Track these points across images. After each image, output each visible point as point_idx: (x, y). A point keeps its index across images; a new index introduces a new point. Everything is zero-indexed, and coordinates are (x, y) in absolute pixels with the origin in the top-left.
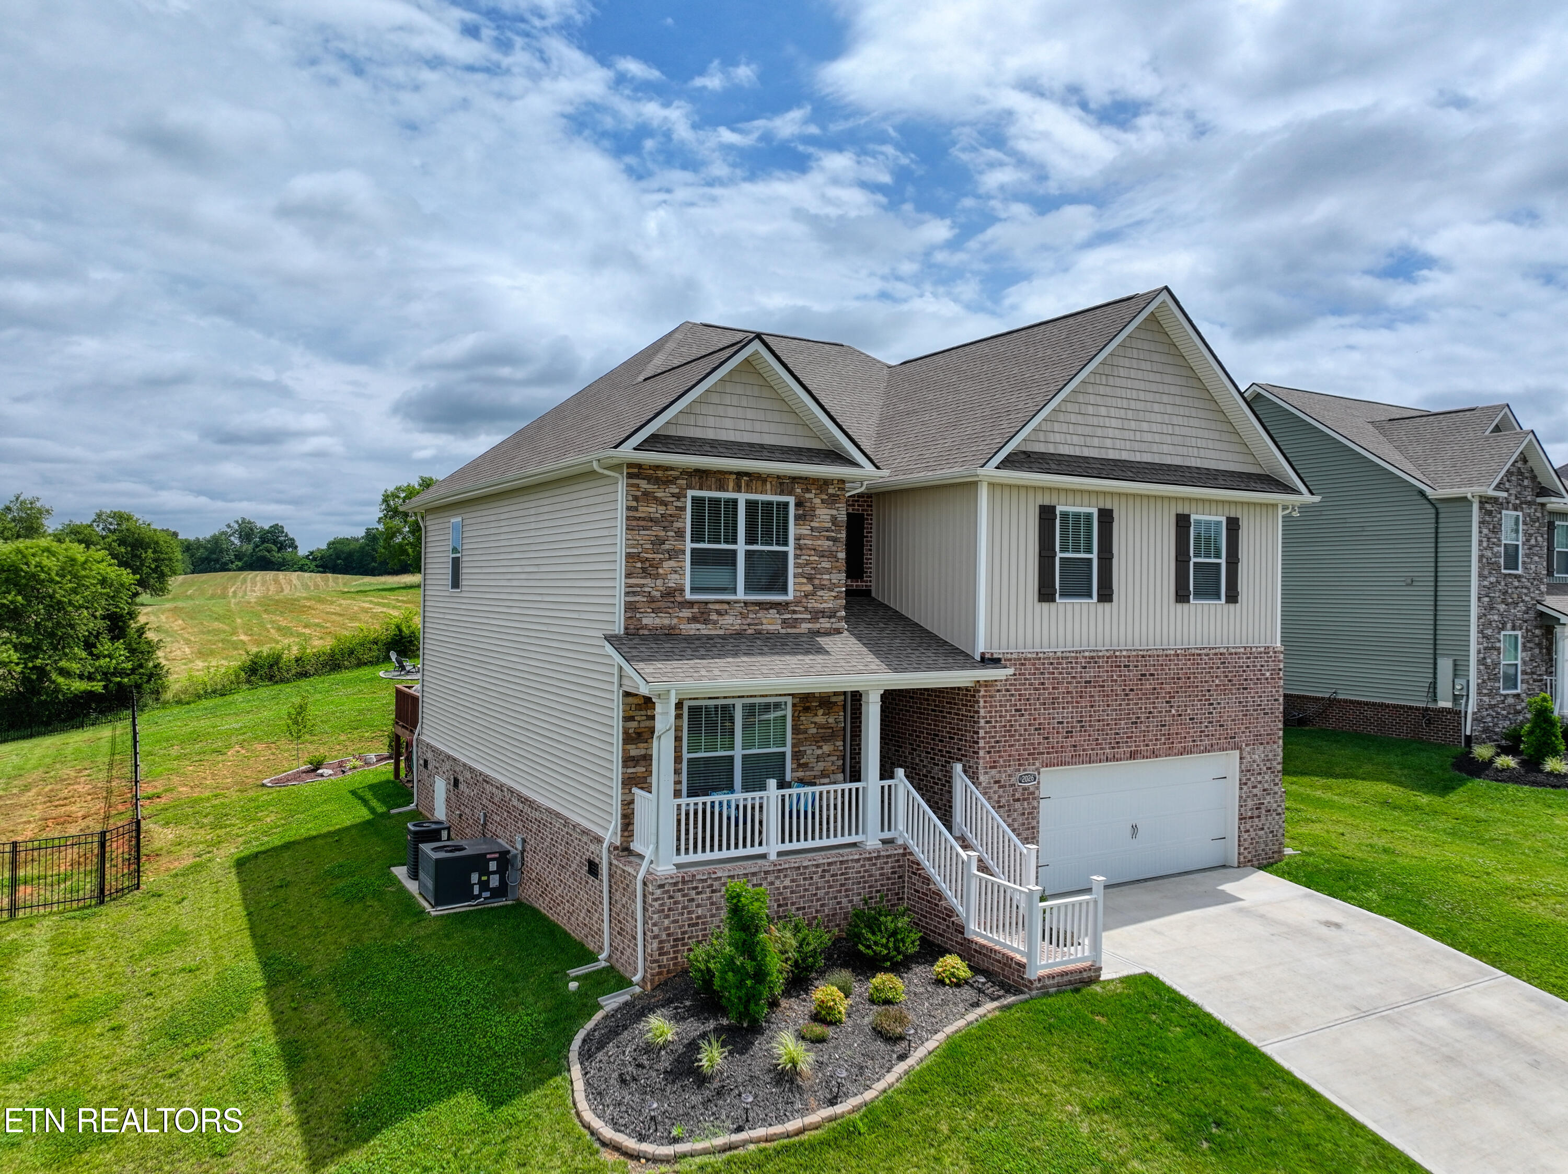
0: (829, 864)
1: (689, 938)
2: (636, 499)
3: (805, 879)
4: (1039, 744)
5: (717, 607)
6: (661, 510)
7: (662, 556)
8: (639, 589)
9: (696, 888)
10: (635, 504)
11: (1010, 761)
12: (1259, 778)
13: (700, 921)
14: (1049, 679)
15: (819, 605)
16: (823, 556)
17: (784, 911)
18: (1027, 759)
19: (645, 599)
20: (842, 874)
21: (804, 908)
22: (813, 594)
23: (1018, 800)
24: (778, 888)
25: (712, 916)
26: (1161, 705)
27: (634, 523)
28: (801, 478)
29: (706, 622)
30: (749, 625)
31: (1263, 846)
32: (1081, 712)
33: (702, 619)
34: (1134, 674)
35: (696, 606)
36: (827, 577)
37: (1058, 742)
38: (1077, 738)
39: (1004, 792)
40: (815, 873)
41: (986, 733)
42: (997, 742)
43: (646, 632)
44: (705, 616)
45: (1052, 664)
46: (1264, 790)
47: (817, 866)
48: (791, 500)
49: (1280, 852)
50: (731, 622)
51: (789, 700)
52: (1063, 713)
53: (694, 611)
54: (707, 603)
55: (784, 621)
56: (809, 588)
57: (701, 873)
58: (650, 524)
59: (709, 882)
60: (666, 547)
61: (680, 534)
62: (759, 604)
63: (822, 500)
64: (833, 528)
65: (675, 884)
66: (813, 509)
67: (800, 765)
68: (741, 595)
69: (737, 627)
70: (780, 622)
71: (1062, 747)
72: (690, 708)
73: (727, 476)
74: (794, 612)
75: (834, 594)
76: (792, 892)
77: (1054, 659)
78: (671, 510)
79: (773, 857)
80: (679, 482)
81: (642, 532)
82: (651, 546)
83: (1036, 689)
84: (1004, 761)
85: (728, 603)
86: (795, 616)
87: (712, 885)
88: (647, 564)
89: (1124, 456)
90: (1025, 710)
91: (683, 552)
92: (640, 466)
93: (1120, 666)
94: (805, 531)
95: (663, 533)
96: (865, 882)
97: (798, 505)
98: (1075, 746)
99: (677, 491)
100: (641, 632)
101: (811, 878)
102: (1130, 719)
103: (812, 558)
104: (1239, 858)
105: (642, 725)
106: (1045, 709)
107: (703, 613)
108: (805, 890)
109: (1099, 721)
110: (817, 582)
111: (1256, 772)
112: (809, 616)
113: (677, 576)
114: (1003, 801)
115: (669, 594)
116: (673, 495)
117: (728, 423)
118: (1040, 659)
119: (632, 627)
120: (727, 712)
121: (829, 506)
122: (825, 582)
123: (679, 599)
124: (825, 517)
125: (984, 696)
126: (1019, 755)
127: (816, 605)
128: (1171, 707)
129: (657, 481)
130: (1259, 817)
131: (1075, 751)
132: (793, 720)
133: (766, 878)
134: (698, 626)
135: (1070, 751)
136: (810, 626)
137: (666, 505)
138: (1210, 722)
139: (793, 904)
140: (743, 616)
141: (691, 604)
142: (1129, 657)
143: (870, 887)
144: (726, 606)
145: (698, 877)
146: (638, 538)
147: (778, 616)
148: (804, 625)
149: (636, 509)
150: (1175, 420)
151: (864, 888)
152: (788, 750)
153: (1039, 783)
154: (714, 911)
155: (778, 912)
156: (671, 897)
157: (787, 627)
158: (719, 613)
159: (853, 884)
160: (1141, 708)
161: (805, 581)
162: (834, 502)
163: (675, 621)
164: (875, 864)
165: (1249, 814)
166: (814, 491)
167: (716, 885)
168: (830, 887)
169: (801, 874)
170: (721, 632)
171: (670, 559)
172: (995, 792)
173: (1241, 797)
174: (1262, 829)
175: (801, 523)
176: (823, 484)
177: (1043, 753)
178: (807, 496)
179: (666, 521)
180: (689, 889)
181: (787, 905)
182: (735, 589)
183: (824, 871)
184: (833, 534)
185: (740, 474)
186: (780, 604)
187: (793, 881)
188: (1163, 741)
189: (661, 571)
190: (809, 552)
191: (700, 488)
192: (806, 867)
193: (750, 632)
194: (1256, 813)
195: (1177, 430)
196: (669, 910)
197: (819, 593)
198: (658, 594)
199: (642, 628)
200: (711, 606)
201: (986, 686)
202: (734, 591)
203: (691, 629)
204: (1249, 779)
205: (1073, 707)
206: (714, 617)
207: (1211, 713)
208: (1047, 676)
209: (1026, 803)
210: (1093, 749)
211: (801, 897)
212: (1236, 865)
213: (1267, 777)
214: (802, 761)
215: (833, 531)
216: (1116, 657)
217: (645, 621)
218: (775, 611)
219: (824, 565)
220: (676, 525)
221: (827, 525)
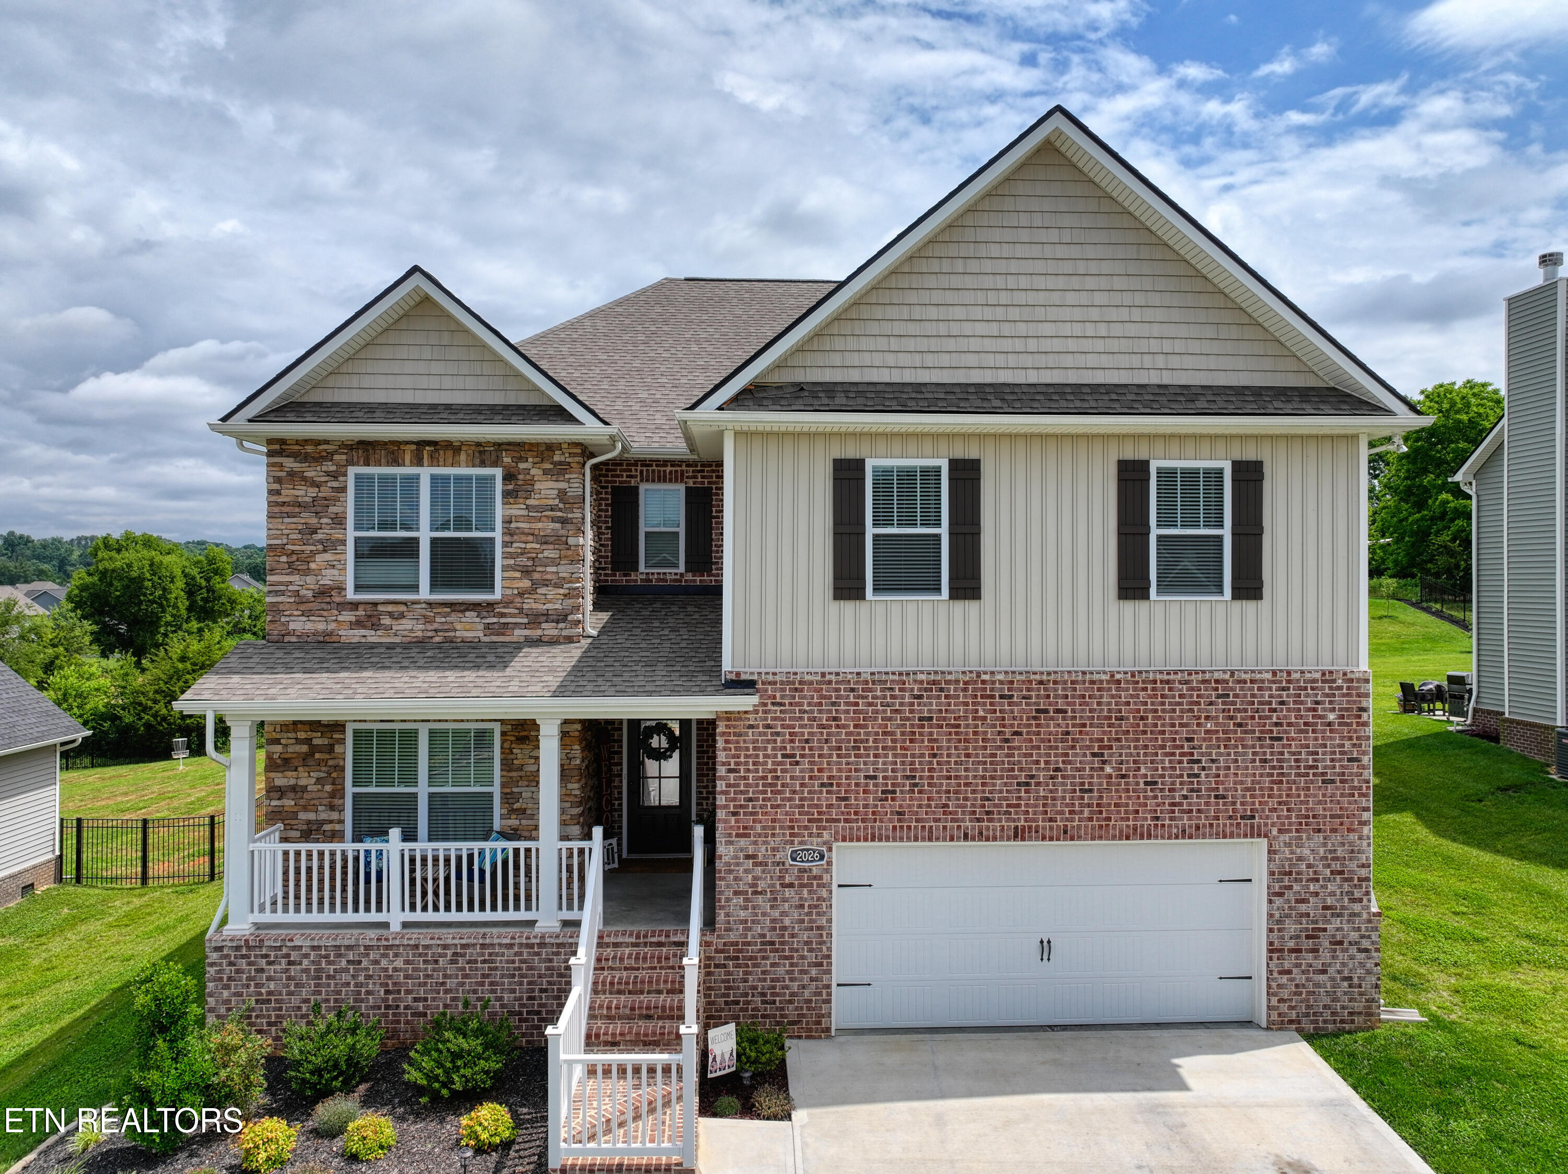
0: (464, 946)
1: (257, 1017)
2: (278, 480)
3: (425, 962)
4: (830, 806)
5: (390, 608)
6: (312, 492)
7: (313, 548)
8: (283, 588)
9: (266, 956)
10: (276, 486)
11: (774, 828)
12: (1312, 887)
13: (273, 998)
14: (847, 712)
15: (541, 606)
16: (546, 543)
17: (394, 1000)
18: (806, 828)
19: (292, 600)
20: (484, 962)
21: (426, 999)
22: (533, 590)
23: (791, 885)
24: (386, 970)
25: (290, 993)
26: (1079, 757)
27: (276, 509)
28: (509, 444)
29: (375, 626)
30: (436, 631)
31: (1327, 1000)
32: (912, 763)
33: (369, 624)
34: (1021, 709)
35: (361, 608)
36: (554, 569)
37: (866, 806)
38: (903, 800)
39: (763, 872)
40: (440, 955)
41: (729, 785)
42: (750, 800)
43: (294, 639)
44: (374, 620)
45: (852, 690)
46: (1325, 908)
47: (445, 947)
48: (498, 472)
49: (1370, 1014)
50: (410, 627)
51: (497, 728)
52: (875, 763)
53: (358, 613)
54: (375, 604)
55: (488, 626)
56: (526, 583)
57: (271, 938)
58: (297, 510)
59: (285, 951)
60: (319, 536)
61: (339, 521)
62: (453, 606)
63: (544, 470)
64: (561, 505)
65: (238, 948)
66: (531, 482)
67: (512, 811)
68: (424, 593)
69: (419, 634)
70: (481, 627)
71: (874, 813)
72: (356, 732)
73: (402, 447)
74: (503, 615)
75: (562, 591)
76: (406, 977)
77: (857, 683)
78: (325, 492)
79: (395, 927)
80: (336, 457)
81: (287, 520)
82: (300, 536)
83: (822, 726)
84: (764, 828)
85: (405, 603)
86: (503, 620)
87: (288, 956)
88: (294, 558)
89: (1004, 377)
90: (802, 756)
91: (343, 542)
92: (282, 442)
93: (993, 697)
94: (517, 510)
95: (314, 521)
96: (521, 976)
97: (509, 477)
98: (899, 813)
99: (334, 468)
100: (287, 639)
101: (436, 962)
102: (1016, 777)
103: (529, 546)
104: (1269, 1016)
105: (290, 749)
106: (839, 756)
107: (370, 616)
108: (427, 976)
109: (949, 778)
110: (536, 576)
111: (1304, 877)
112: (525, 621)
113: (336, 572)
114: (761, 885)
115: (323, 593)
116: (328, 474)
117: (405, 382)
118: (830, 682)
119: (276, 632)
120: (409, 737)
121: (554, 478)
122: (548, 577)
123: (337, 599)
124: (548, 492)
125: (723, 734)
126: (791, 821)
127: (534, 606)
128: (1104, 762)
129: (305, 458)
130: (1315, 951)
131: (900, 820)
132: (502, 753)
133: (368, 955)
134: (363, 632)
135: (891, 821)
136: (527, 632)
137: (318, 487)
138: (1192, 790)
139: (408, 992)
140: (427, 620)
141: (355, 605)
142: (1012, 682)
143: (529, 983)
144: (402, 608)
145: (267, 943)
146: (280, 527)
147: (478, 620)
148: (517, 632)
149: (278, 493)
150: (1113, 314)
151: (521, 983)
152: (496, 790)
153: (829, 863)
154: (292, 988)
155: (385, 1000)
156: (231, 964)
157: (491, 634)
158: (390, 614)
159: (502, 976)
160: (1038, 762)
161: (518, 575)
162: (562, 472)
163: (332, 626)
164: (538, 954)
165: (1291, 944)
166: (530, 460)
167: (294, 956)
168: (466, 976)
169: (420, 955)
170: (397, 640)
171: (325, 551)
172: (747, 871)
173: (1270, 916)
174: (1324, 972)
175: (511, 500)
176: (545, 450)
177: (838, 821)
178: (522, 466)
179: (319, 506)
180: (256, 956)
181: (399, 992)
182: (417, 587)
183: (455, 954)
184: (560, 514)
185: (421, 444)
186: (479, 604)
187: (407, 962)
188: (1086, 815)
189: (313, 566)
190: (524, 538)
191: (367, 464)
192: (427, 947)
193: (437, 639)
194: (1310, 944)
195: (1117, 330)
196: (230, 979)
197: (539, 591)
198: (310, 594)
199: (288, 634)
200: (380, 608)
201: (729, 719)
202: (415, 588)
203: (355, 635)
204: (1290, 888)
205: (895, 756)
206: (386, 621)
207: (1197, 776)
208: (842, 707)
209: (805, 891)
210: (936, 820)
211: (420, 985)
212: (1264, 1025)
213: (1331, 887)
214: (515, 807)
215: (560, 510)
216: (984, 682)
217: (292, 626)
218: (474, 614)
219: (546, 554)
220: (332, 509)
221: (551, 502)
